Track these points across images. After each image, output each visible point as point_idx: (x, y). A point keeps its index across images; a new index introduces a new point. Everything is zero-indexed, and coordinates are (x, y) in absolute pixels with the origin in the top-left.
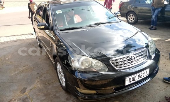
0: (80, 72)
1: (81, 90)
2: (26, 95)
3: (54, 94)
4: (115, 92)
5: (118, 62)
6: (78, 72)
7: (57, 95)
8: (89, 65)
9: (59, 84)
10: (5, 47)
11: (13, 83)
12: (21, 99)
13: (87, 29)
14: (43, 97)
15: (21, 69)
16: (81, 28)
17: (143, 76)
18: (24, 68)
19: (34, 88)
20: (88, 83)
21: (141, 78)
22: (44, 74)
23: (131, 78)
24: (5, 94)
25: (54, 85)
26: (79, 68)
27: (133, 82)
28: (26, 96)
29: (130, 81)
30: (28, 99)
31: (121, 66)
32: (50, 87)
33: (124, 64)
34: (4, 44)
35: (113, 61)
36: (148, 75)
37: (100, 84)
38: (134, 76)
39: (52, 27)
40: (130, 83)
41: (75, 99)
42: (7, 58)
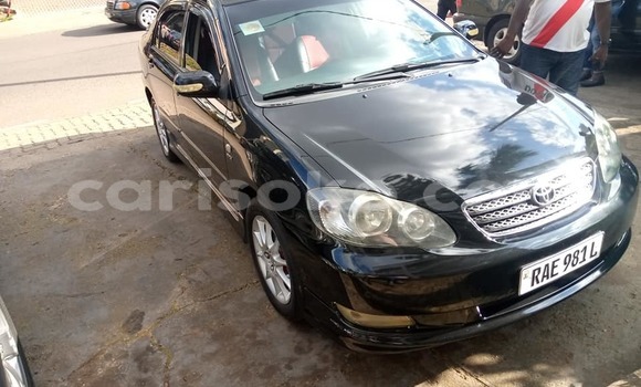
0: (350, 248)
1: (354, 315)
2: (146, 337)
3: (249, 331)
4: (481, 321)
5: (491, 212)
6: (345, 252)
7: (261, 335)
8: (383, 225)
9: (265, 294)
10: (42, 164)
11: (90, 294)
12: (130, 353)
13: (362, 90)
14: (208, 343)
15: (113, 243)
16: (339, 87)
17: (581, 259)
18: (124, 239)
19: (172, 311)
20: (379, 289)
21: (573, 265)
22: (201, 259)
23: (539, 269)
24: (67, 336)
25: (246, 300)
26: (347, 237)
27: (546, 281)
28: (144, 344)
29: (535, 279)
30: (153, 352)
31: (502, 225)
32: (229, 307)
33: (515, 217)
34: (35, 151)
35: (475, 206)
36: (598, 256)
37: (420, 292)
38: (549, 260)
39: (232, 85)
40: (536, 286)
41: (326, 346)
42: (56, 206)
